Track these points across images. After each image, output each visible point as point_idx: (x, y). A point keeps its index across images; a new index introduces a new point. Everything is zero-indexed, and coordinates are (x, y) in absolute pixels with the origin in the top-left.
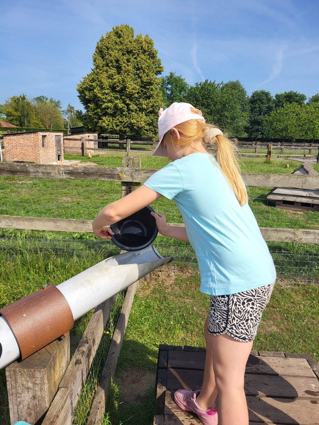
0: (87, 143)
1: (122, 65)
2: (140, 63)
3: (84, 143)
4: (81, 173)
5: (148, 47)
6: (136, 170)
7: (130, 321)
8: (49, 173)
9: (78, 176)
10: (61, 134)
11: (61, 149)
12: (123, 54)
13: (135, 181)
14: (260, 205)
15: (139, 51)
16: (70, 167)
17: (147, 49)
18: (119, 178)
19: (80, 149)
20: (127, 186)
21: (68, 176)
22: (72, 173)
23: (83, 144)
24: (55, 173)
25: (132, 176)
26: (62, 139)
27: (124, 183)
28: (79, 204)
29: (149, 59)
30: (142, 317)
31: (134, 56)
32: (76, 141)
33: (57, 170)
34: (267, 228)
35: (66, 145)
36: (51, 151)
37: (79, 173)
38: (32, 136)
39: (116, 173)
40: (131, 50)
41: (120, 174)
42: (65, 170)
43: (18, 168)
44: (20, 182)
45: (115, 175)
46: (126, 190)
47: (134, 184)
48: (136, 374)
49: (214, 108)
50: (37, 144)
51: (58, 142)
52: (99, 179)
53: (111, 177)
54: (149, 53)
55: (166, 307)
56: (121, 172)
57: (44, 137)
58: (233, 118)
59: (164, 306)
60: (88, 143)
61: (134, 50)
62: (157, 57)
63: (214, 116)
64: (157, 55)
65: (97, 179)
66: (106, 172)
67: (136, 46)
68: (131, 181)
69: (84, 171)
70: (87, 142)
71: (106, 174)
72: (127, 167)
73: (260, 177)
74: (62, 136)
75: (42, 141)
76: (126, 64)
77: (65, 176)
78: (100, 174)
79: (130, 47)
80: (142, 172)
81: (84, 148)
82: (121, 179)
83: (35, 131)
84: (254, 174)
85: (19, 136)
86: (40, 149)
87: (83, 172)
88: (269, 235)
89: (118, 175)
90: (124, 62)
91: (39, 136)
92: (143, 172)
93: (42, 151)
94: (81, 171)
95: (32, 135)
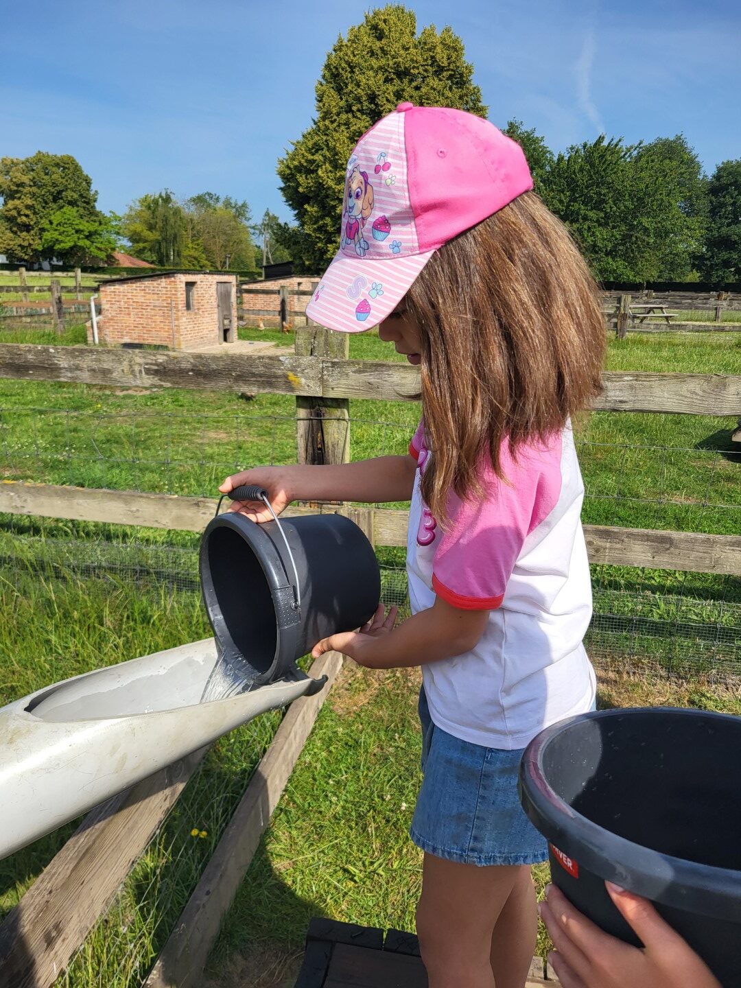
0: (296, 300)
1: (382, 106)
2: (427, 99)
3: (288, 301)
4: (189, 370)
5: (449, 59)
6: (334, 364)
7: (291, 788)
8: (106, 372)
9: (181, 381)
10: (232, 279)
11: (230, 314)
12: (387, 80)
13: (331, 394)
14: (710, 458)
15: (426, 71)
16: (158, 357)
17: (445, 64)
18: (289, 386)
19: (277, 313)
20: (312, 407)
21: (156, 380)
22: (165, 372)
23: (283, 302)
24: (123, 371)
25: (322, 380)
26: (234, 290)
27: (304, 401)
28: (240, 448)
29: (451, 88)
30: (330, 777)
31: (414, 84)
32: (269, 296)
33: (126, 363)
34: (711, 536)
35: (246, 306)
36: (207, 320)
37: (182, 373)
38: (163, 284)
39: (279, 372)
40: (405, 68)
41: (290, 374)
42: (147, 364)
43: (30, 357)
44: (121, 394)
45: (276, 377)
46: (310, 419)
47: (329, 403)
48: (273, 966)
49: (615, 209)
50: (173, 303)
51: (224, 298)
52: (236, 388)
53: (268, 382)
54: (450, 72)
55: (400, 753)
56: (293, 369)
57: (190, 285)
58: (662, 234)
59: (397, 747)
60: (298, 298)
61: (414, 68)
62: (472, 82)
63: (614, 227)
64: (470, 78)
65: (230, 387)
66: (254, 370)
67: (420, 58)
68: (320, 395)
69: (195, 366)
70: (296, 297)
71: (254, 375)
72: (311, 354)
73: (694, 385)
74: (234, 282)
75: (185, 296)
76: (393, 103)
77: (148, 380)
78: (238, 376)
79: (403, 60)
80: (350, 370)
81: (287, 313)
82: (292, 389)
83: (168, 274)
84: (676, 377)
85: (134, 285)
86: (180, 314)
87: (192, 370)
88: (718, 556)
89: (286, 377)
90: (388, 100)
91: (178, 283)
92: (354, 369)
93: (184, 319)
94: (189, 366)
95: (163, 282)
